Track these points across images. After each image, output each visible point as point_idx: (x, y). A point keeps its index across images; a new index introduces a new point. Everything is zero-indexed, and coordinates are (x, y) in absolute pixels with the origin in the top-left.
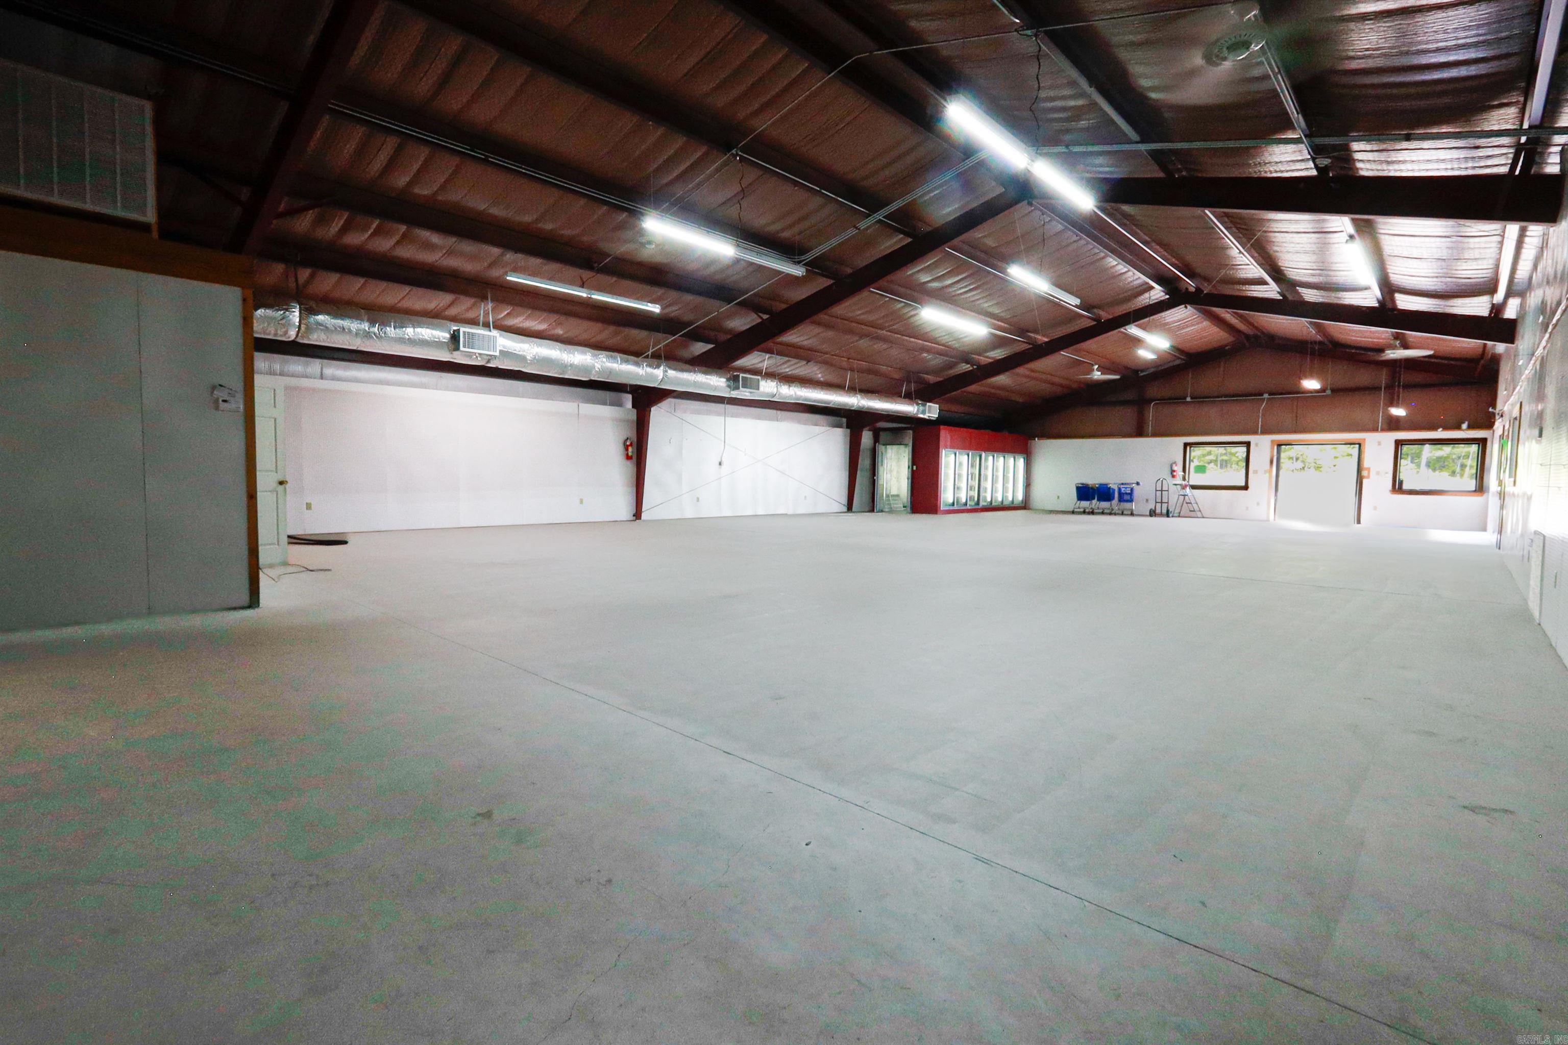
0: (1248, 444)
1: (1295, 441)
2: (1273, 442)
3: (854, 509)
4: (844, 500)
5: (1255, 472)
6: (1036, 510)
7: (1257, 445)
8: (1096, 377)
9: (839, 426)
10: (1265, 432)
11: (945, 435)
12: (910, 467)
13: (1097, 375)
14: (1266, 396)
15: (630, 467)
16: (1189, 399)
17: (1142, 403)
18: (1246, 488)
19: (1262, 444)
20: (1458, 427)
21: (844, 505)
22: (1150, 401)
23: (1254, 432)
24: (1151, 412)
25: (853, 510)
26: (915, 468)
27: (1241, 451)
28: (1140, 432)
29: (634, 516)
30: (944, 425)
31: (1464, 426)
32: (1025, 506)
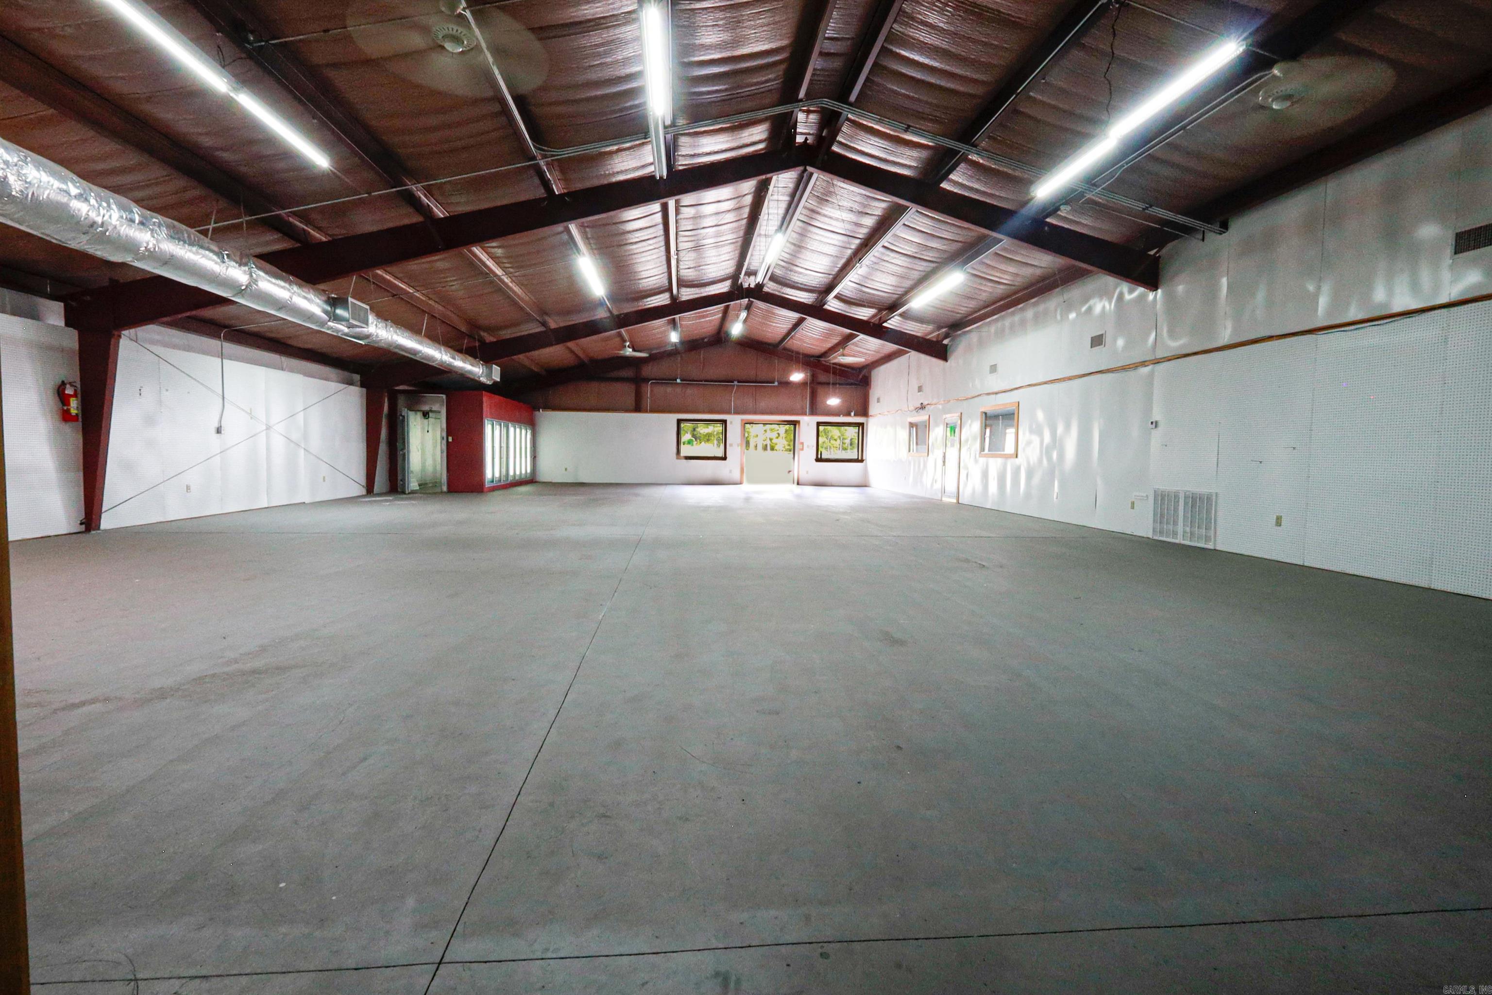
0: (724, 422)
1: (755, 420)
2: (742, 420)
3: (376, 489)
4: (363, 481)
5: (731, 445)
6: (539, 482)
7: (731, 423)
8: (628, 353)
9: (350, 383)
10: (737, 412)
11: (487, 401)
12: (445, 438)
13: (629, 352)
14: (736, 383)
15: (73, 435)
16: (678, 381)
17: (638, 381)
18: (724, 458)
19: (735, 421)
20: (849, 414)
21: (363, 486)
22: (646, 380)
23: (728, 412)
24: (648, 390)
25: (375, 492)
26: (450, 439)
27: (719, 428)
28: (638, 408)
29: (81, 524)
30: (488, 392)
31: (852, 414)
32: (531, 480)
